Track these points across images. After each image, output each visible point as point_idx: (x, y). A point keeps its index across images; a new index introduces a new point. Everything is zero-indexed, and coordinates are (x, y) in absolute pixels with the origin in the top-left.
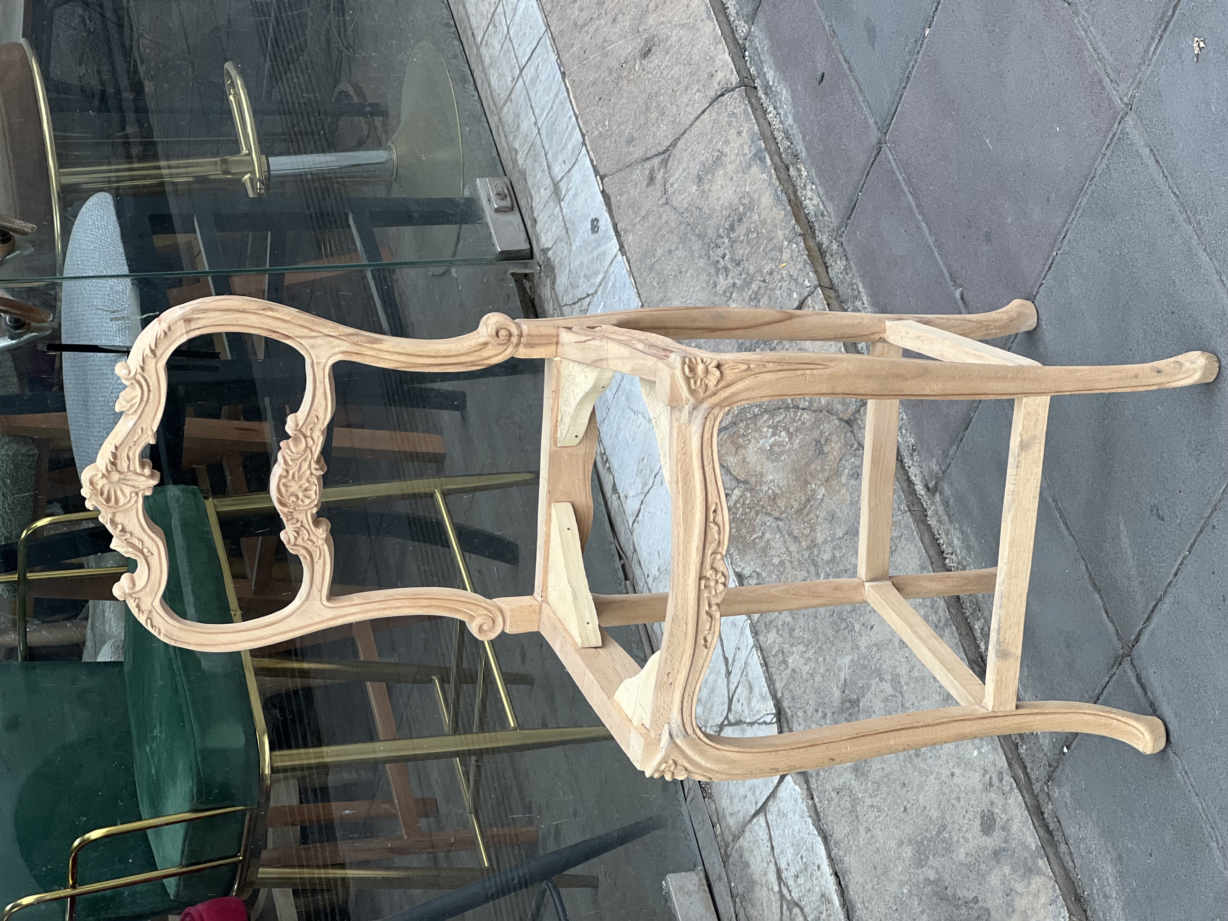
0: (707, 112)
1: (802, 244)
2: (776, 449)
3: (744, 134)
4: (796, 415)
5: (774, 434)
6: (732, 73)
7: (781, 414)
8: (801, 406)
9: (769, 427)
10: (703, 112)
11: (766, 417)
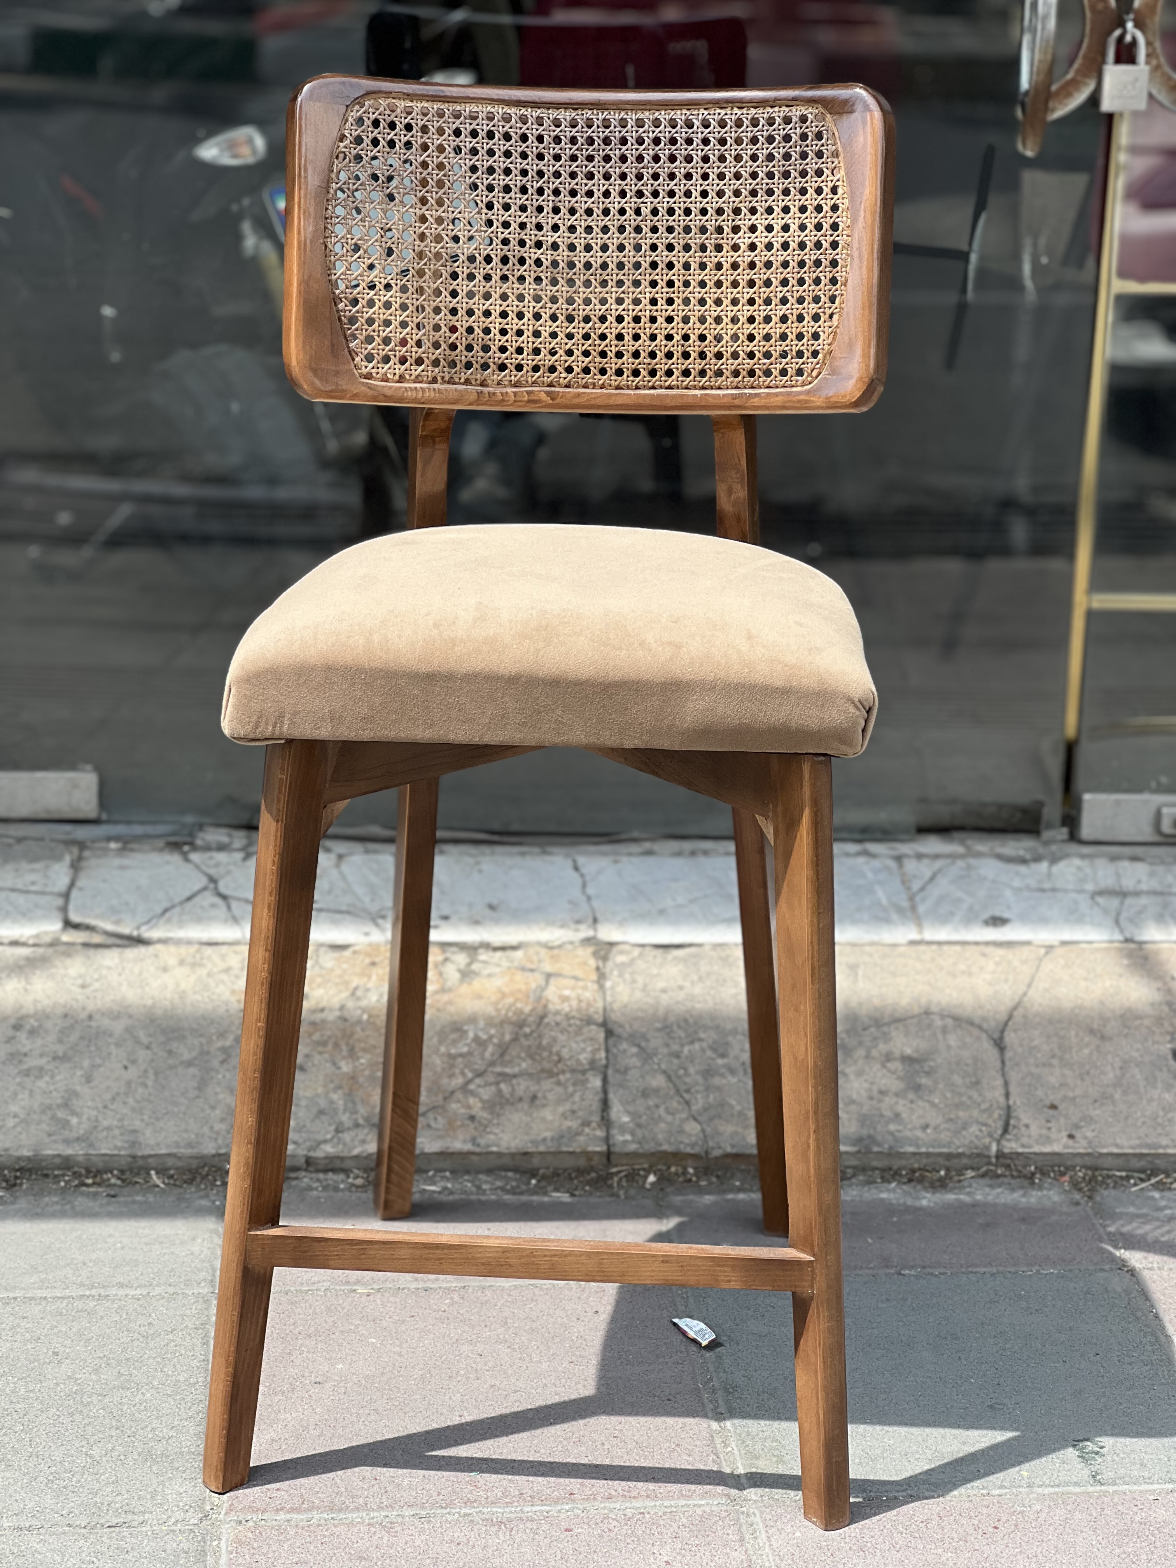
0: (1002, 1100)
1: (689, 1150)
2: (454, 1036)
3: (919, 1133)
4: (472, 1071)
5: (476, 1039)
6: (1023, 1146)
7: (493, 1055)
8: (478, 1081)
9: (491, 1037)
10: (1007, 1095)
11: (508, 1037)
